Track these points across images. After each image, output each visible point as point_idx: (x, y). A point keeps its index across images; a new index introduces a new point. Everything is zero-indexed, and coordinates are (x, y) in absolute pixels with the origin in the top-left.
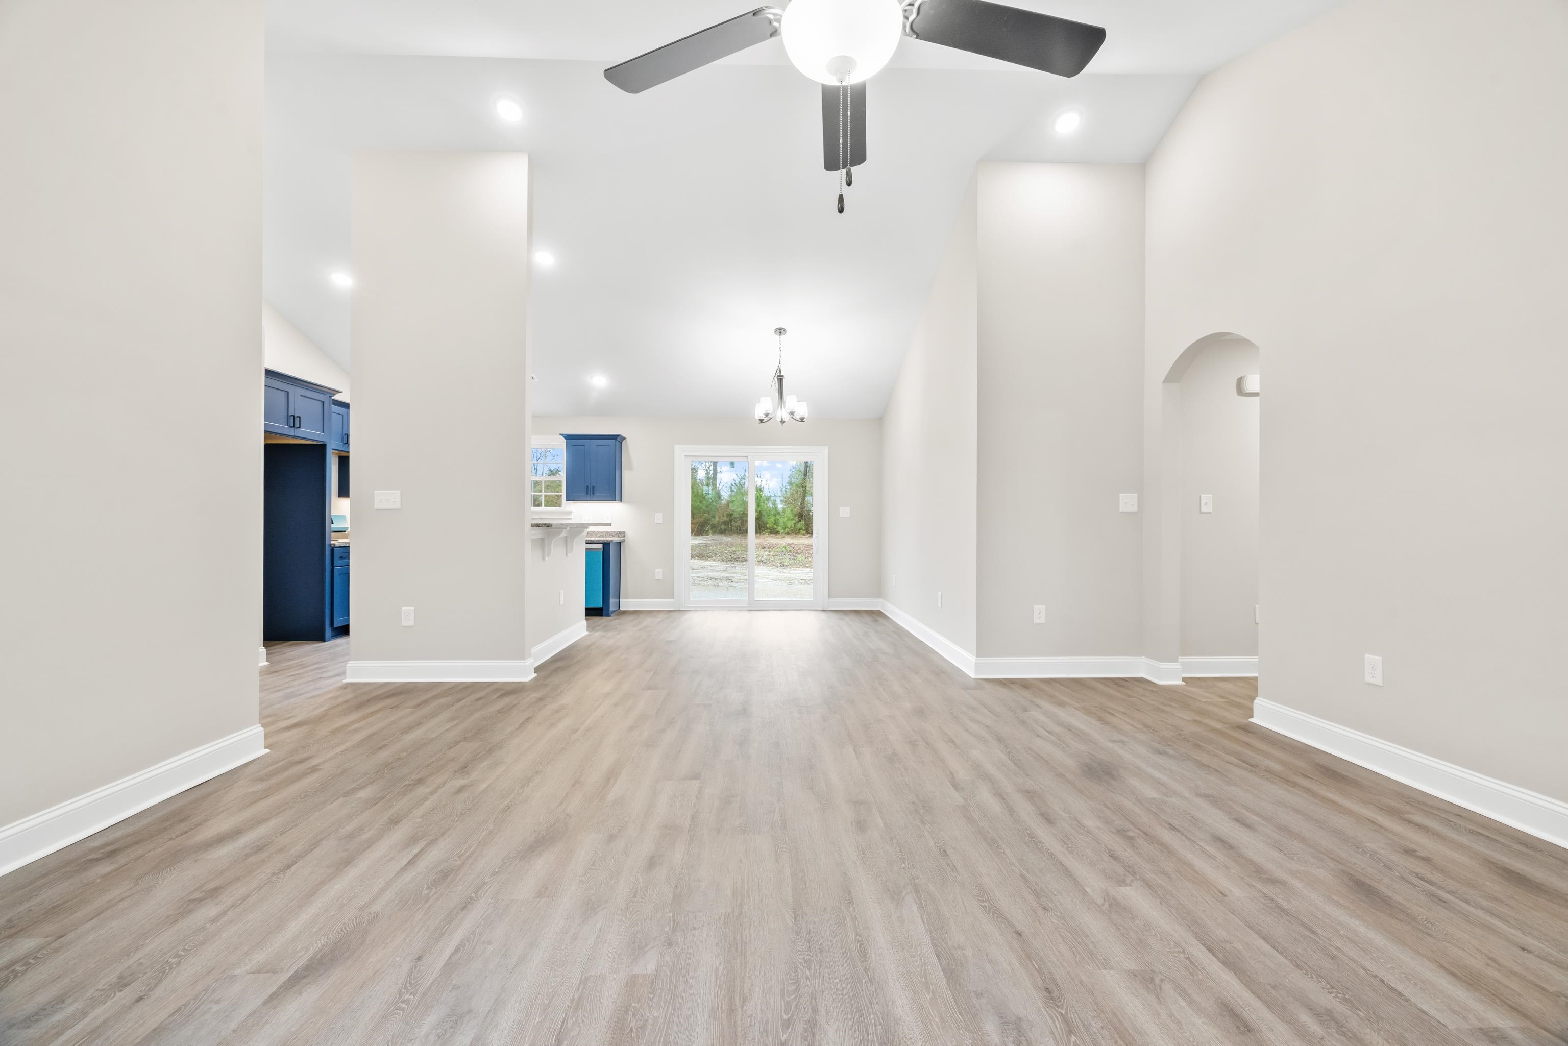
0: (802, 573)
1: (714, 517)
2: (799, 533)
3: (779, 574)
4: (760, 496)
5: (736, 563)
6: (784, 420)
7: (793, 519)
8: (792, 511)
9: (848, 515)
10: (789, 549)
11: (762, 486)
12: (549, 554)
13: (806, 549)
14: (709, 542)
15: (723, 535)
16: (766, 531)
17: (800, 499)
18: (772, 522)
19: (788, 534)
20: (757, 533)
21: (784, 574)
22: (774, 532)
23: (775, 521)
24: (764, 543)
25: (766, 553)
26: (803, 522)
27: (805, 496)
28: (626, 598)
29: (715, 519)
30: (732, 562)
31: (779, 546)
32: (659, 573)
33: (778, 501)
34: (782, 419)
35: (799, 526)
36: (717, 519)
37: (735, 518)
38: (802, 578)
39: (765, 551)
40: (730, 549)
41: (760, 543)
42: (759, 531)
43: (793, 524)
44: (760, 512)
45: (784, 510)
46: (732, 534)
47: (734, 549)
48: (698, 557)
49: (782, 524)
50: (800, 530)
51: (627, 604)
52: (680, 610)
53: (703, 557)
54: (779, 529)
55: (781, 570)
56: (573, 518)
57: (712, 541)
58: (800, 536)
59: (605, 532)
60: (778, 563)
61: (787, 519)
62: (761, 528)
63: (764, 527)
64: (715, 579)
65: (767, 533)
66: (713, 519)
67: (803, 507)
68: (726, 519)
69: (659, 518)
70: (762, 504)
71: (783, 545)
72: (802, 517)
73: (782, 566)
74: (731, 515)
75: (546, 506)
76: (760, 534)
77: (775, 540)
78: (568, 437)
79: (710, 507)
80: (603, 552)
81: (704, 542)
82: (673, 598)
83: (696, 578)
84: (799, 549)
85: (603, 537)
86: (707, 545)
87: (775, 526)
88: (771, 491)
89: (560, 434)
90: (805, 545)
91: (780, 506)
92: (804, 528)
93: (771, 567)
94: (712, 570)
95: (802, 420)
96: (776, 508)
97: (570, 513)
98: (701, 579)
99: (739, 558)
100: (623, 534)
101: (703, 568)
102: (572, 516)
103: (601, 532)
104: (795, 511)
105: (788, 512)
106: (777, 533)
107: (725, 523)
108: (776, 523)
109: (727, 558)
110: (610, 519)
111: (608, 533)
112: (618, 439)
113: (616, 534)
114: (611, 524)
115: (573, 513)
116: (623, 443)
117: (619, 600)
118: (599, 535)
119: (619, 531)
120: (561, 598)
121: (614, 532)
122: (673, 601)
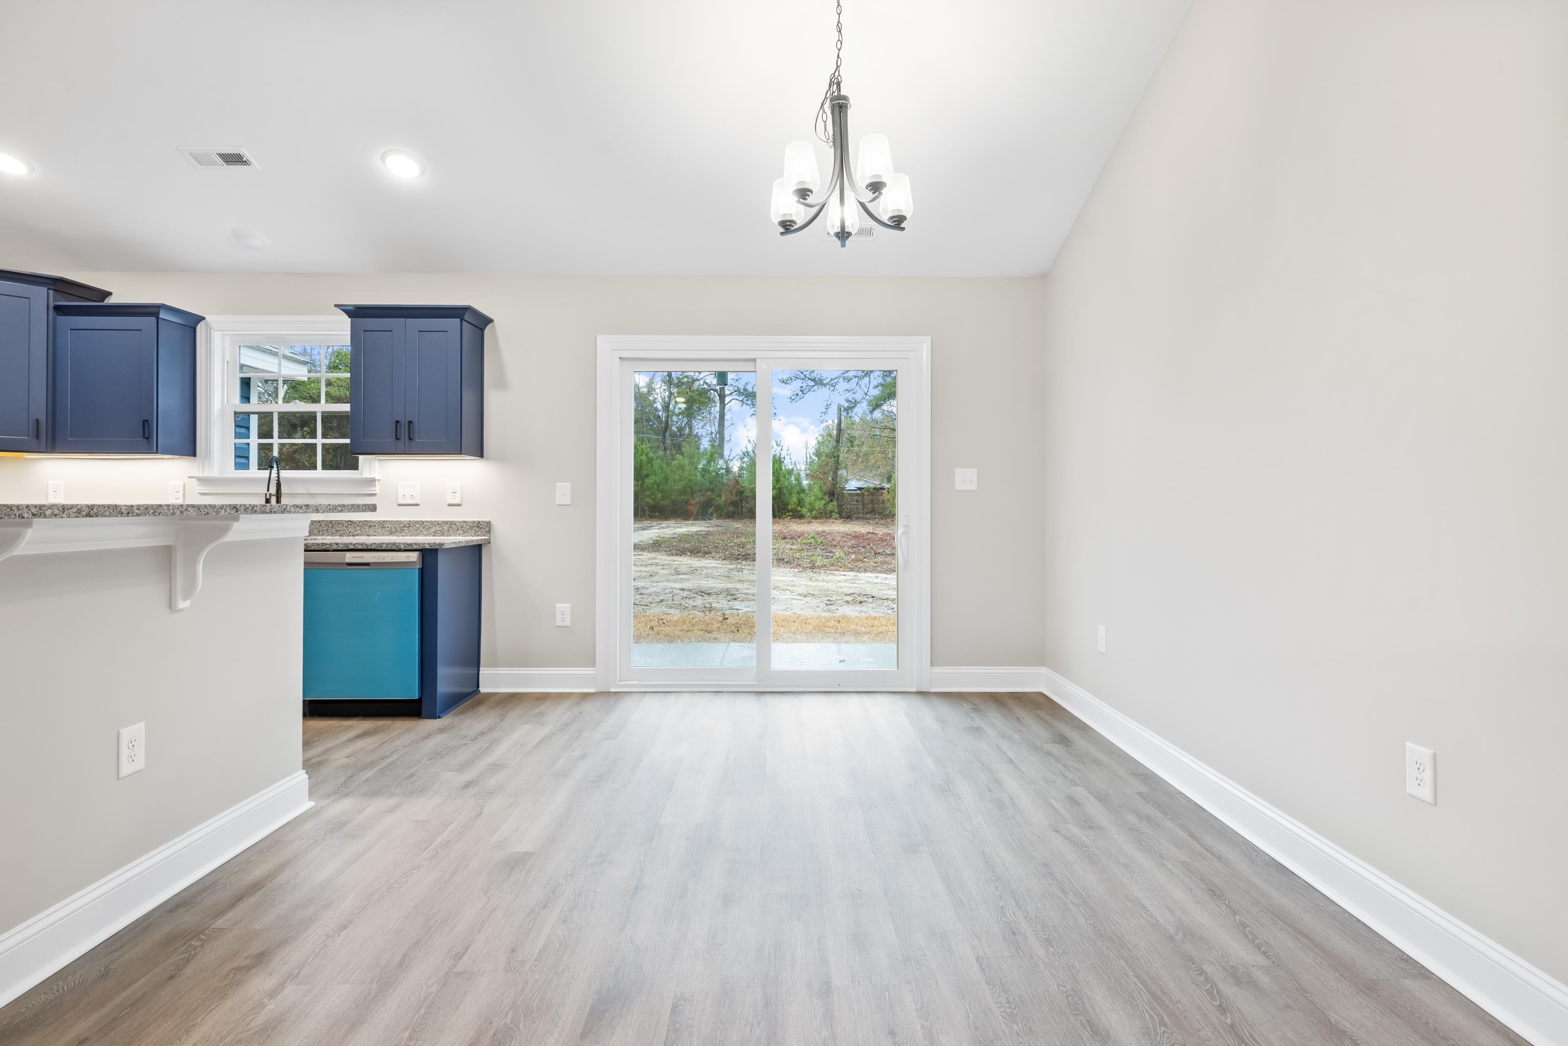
0: (845, 581)
1: (720, 496)
2: (831, 517)
3: (809, 583)
4: (779, 469)
5: (744, 562)
6: (846, 230)
7: (821, 499)
8: (821, 488)
9: (974, 487)
10: (820, 540)
11: (782, 456)
12: (188, 593)
13: (843, 539)
14: (711, 529)
15: (731, 520)
16: (787, 514)
17: (832, 472)
18: (795, 503)
19: (816, 518)
20: (774, 516)
21: (816, 583)
22: (797, 515)
23: (799, 501)
24: (785, 531)
25: (789, 546)
26: (835, 503)
27: (837, 469)
28: (494, 664)
29: (721, 498)
30: (739, 561)
31: (806, 535)
32: (563, 612)
33: (803, 475)
34: (843, 227)
35: (830, 507)
36: (723, 499)
37: (747, 497)
38: (846, 591)
39: (787, 543)
40: (738, 541)
41: (779, 530)
42: (777, 514)
43: (822, 505)
44: (780, 489)
45: (810, 486)
46: (743, 519)
47: (743, 540)
48: (691, 552)
49: (807, 505)
50: (831, 512)
51: (493, 679)
52: (608, 694)
53: (697, 552)
54: (804, 511)
55: (812, 574)
56: (377, 492)
57: (716, 529)
58: (831, 520)
59: (446, 523)
60: (806, 562)
61: (814, 498)
62: (781, 509)
63: (784, 509)
64: (708, 594)
65: (789, 517)
66: (718, 498)
67: (834, 485)
68: (734, 498)
69: (563, 492)
70: (782, 478)
71: (811, 535)
72: (834, 497)
73: (813, 567)
74: (742, 492)
75: (325, 467)
76: (780, 518)
77: (800, 526)
78: (357, 313)
79: (715, 484)
80: (422, 571)
81: (705, 529)
82: (594, 666)
83: (678, 591)
84: (833, 540)
85: (443, 535)
86: (708, 534)
87: (799, 508)
88: (793, 463)
89: (336, 306)
90: (841, 534)
91: (805, 483)
92: (836, 511)
93: (797, 570)
94: (708, 576)
95: (898, 222)
96: (800, 484)
97: (371, 482)
98: (685, 594)
99: (749, 555)
100: (485, 527)
101: (693, 571)
102: (377, 489)
103: (438, 523)
104: (825, 488)
105: (816, 490)
106: (801, 517)
107: (734, 504)
108: (800, 503)
109: (731, 554)
110: (458, 495)
111: (453, 526)
112: (467, 317)
113: (471, 528)
114: (460, 505)
115: (377, 482)
116: (485, 331)
117: (476, 672)
118: (433, 530)
119: (479, 522)
120: (125, 752)
121: (465, 522)
122: (594, 672)
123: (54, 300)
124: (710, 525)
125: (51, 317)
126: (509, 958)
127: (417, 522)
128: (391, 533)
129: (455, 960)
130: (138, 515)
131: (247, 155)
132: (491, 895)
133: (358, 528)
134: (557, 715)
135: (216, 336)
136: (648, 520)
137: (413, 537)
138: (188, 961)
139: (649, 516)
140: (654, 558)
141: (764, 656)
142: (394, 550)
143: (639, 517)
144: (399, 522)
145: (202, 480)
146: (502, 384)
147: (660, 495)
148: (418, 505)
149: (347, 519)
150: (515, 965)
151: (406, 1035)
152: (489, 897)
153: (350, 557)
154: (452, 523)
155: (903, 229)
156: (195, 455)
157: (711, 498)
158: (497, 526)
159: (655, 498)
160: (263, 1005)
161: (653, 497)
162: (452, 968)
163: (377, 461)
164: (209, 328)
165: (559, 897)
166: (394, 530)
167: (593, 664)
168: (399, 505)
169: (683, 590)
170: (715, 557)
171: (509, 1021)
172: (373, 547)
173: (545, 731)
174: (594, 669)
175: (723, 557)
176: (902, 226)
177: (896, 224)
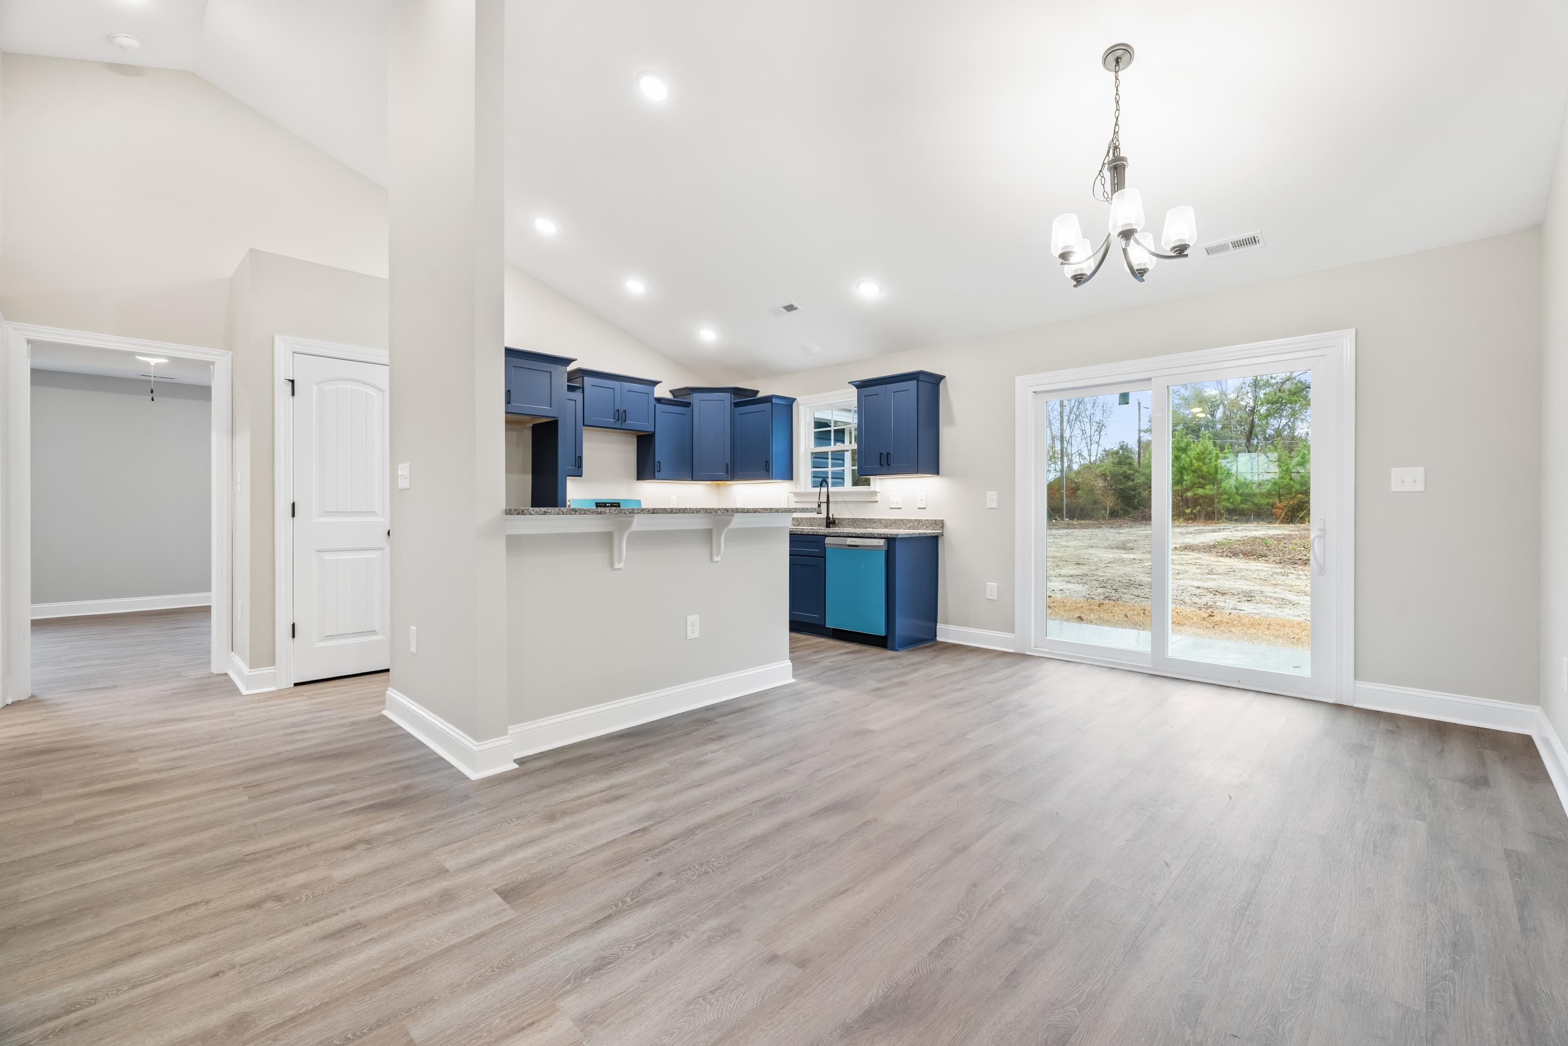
9: (1420, 487)
28: (946, 622)
32: (992, 589)
51: (946, 632)
52: (1024, 655)
53: (1253, 555)
56: (878, 500)
59: (916, 520)
64: (1222, 594)
69: (992, 498)
78: (862, 385)
80: (888, 553)
82: (1014, 633)
85: (914, 529)
89: (849, 383)
94: (1241, 577)
97: (875, 493)
100: (940, 524)
102: (878, 498)
103: (911, 521)
110: (924, 501)
111: (920, 523)
112: (921, 378)
113: (931, 524)
114: (925, 508)
115: (878, 494)
116: (940, 385)
117: (935, 626)
118: (909, 525)
119: (936, 520)
120: (689, 628)
121: (927, 520)
122: (1013, 637)
123: (734, 400)
124: (1297, 529)
125: (732, 408)
127: (900, 520)
128: (885, 527)
130: (675, 513)
131: (796, 305)
133: (868, 523)
134: (972, 661)
135: (802, 408)
136: (1225, 523)
137: (897, 530)
138: (697, 730)
139: (1226, 519)
140: (1199, 558)
141: (1159, 642)
142: (872, 538)
143: (1216, 519)
144: (890, 520)
145: (796, 494)
146: (951, 422)
147: (1239, 498)
148: (901, 508)
149: (862, 518)
151: (744, 785)
153: (850, 541)
154: (919, 521)
155: (1187, 255)
156: (792, 480)
157: (1304, 500)
158: (948, 524)
159: (1233, 501)
160: (707, 754)
161: (1231, 500)
163: (878, 480)
164: (798, 404)
166: (887, 525)
167: (1012, 630)
168: (891, 508)
169: (1199, 588)
170: (1268, 560)
171: (787, 796)
172: (861, 535)
173: (955, 669)
174: (1014, 635)
175: (1279, 561)
176: (1185, 253)
177: (1178, 253)
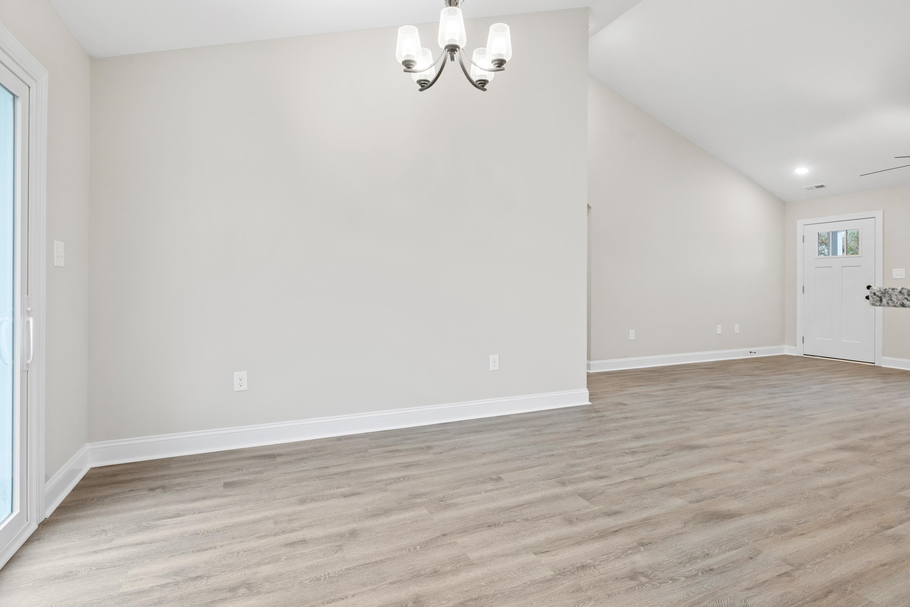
126: (756, 556)
129: (790, 573)
132: (742, 602)
150: (755, 551)
152: (745, 601)
162: (794, 571)
165: (696, 570)
